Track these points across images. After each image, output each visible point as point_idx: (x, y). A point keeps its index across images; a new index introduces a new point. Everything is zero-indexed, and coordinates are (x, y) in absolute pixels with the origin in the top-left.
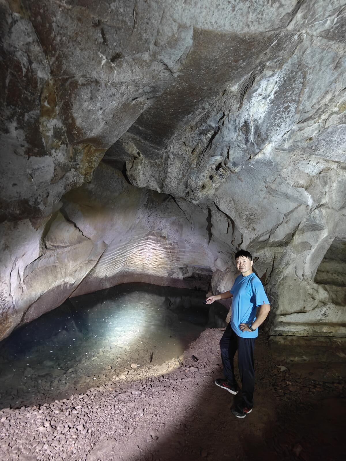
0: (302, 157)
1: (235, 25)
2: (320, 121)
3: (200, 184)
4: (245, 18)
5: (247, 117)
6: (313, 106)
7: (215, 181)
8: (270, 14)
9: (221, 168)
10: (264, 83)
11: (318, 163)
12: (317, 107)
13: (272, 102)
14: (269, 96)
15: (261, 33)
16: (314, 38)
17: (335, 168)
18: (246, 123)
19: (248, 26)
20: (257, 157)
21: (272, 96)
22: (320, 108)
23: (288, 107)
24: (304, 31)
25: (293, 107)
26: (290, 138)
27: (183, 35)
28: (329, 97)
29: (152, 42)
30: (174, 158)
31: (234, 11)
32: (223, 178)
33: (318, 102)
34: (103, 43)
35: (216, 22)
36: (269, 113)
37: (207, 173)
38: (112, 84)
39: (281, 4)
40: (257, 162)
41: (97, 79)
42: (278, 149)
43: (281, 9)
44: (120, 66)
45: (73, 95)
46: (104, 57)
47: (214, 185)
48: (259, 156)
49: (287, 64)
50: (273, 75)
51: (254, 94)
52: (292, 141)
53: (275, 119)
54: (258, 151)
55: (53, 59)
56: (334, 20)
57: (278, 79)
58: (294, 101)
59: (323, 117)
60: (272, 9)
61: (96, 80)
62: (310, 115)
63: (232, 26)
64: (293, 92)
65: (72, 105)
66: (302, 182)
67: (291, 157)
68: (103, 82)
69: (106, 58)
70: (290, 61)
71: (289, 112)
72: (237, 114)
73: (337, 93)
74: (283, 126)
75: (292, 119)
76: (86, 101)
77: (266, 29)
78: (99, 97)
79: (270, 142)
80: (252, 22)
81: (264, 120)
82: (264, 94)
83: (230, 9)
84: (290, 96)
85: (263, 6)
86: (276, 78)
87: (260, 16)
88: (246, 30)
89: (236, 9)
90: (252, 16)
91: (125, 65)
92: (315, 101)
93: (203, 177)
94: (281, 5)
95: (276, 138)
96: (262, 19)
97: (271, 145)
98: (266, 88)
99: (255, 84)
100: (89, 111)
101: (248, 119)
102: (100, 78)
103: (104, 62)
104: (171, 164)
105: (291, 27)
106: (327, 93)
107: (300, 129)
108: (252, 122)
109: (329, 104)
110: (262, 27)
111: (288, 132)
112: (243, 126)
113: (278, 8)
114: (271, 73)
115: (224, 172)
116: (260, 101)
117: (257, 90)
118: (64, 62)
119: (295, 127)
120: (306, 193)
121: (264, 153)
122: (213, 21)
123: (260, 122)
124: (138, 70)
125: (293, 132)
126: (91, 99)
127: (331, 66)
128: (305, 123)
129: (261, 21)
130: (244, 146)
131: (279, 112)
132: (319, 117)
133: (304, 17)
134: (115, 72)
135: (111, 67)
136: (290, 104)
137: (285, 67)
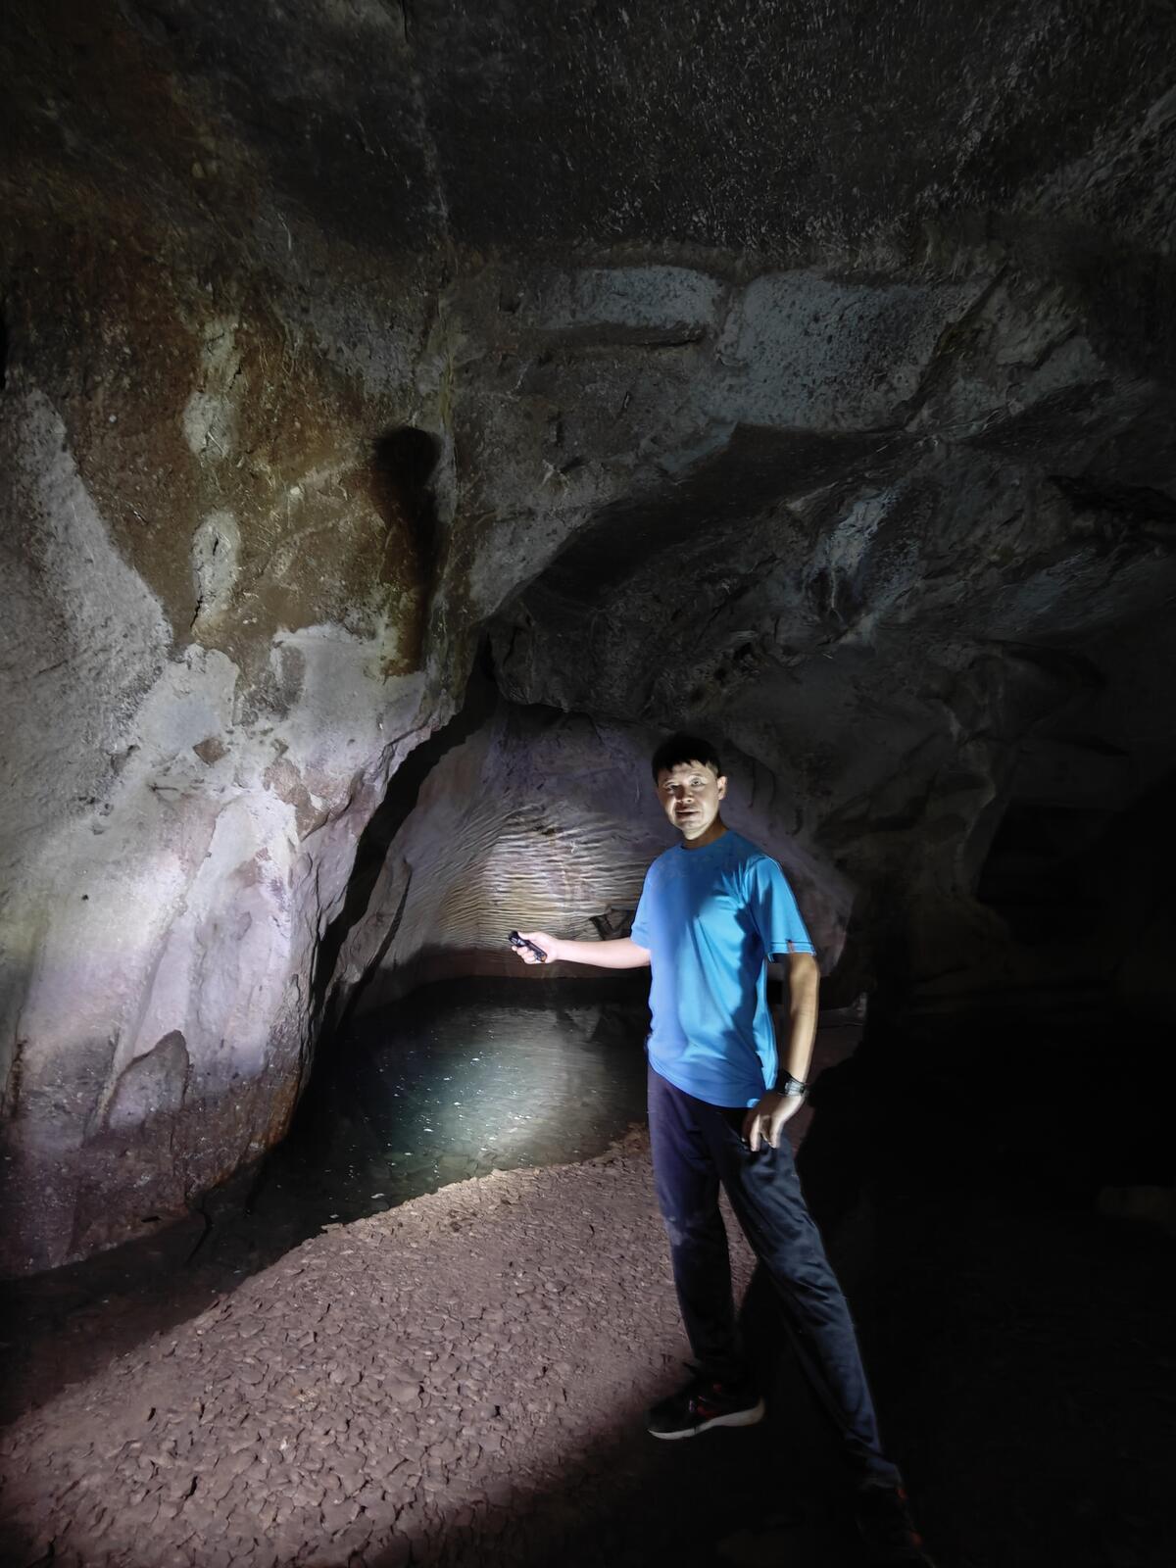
0: (933, 637)
1: (813, 418)
2: (968, 577)
3: (689, 688)
4: (831, 407)
5: (824, 563)
6: (952, 546)
7: (729, 682)
8: (874, 402)
9: (749, 656)
10: (859, 508)
11: (965, 646)
12: (959, 548)
13: (874, 537)
14: (869, 527)
15: (859, 433)
16: (953, 447)
17: (1000, 656)
18: (823, 576)
19: (836, 420)
20: (844, 640)
21: (875, 528)
22: (964, 552)
23: (905, 545)
24: (934, 437)
25: (914, 547)
26: (910, 603)
27: (714, 432)
28: (979, 532)
29: (649, 436)
30: (622, 630)
31: (810, 397)
32: (751, 675)
33: (962, 540)
34: (556, 444)
35: (779, 416)
36: (868, 555)
37: (711, 665)
38: (557, 514)
39: (891, 386)
40: (844, 648)
41: (533, 507)
42: (885, 626)
43: (892, 395)
44: (578, 478)
45: (480, 542)
46: (551, 467)
47: (725, 691)
48: (849, 638)
49: (903, 479)
50: (878, 496)
51: (841, 525)
52: (914, 609)
53: (880, 568)
54: (845, 627)
55: (469, 486)
56: (983, 426)
57: (886, 501)
58: (917, 536)
59: (973, 570)
60: (876, 393)
61: (530, 509)
62: (948, 563)
63: (808, 421)
64: (915, 521)
65: (474, 560)
66: (935, 686)
67: (912, 638)
68: (540, 511)
69: (555, 468)
70: (909, 474)
71: (906, 554)
72: (805, 559)
73: (994, 528)
74: (895, 579)
75: (913, 568)
76: (499, 550)
77: (866, 425)
78: (527, 539)
79: (870, 611)
80: (842, 414)
81: (858, 568)
82: (859, 525)
83: (805, 394)
84: (910, 527)
85: (862, 389)
86: (884, 499)
87: (854, 404)
88: (831, 426)
89: (815, 394)
90: (842, 405)
91: (586, 476)
92: (955, 537)
93: (699, 675)
94: (892, 388)
95: (883, 603)
96: (859, 408)
97: (871, 616)
98: (865, 514)
99: (842, 510)
100: (501, 567)
101: (826, 568)
102: (538, 505)
103: (548, 475)
104: (614, 644)
105: (912, 427)
106: (975, 523)
107: (930, 589)
108: (833, 573)
109: (982, 546)
110: (860, 420)
111: (906, 592)
112: (815, 581)
113: (887, 392)
114: (875, 492)
115: (756, 664)
116: (852, 536)
117: (845, 519)
118: (485, 488)
119: (919, 584)
120: (945, 709)
121: (859, 634)
122: (774, 414)
123: (850, 572)
124: (609, 481)
125: (914, 594)
126: (511, 543)
127: (980, 483)
128: (940, 580)
129: (858, 413)
130: (816, 618)
131: (887, 555)
132: (967, 569)
133: (934, 416)
134: (566, 490)
135: (560, 483)
136: (908, 542)
137: (901, 482)
